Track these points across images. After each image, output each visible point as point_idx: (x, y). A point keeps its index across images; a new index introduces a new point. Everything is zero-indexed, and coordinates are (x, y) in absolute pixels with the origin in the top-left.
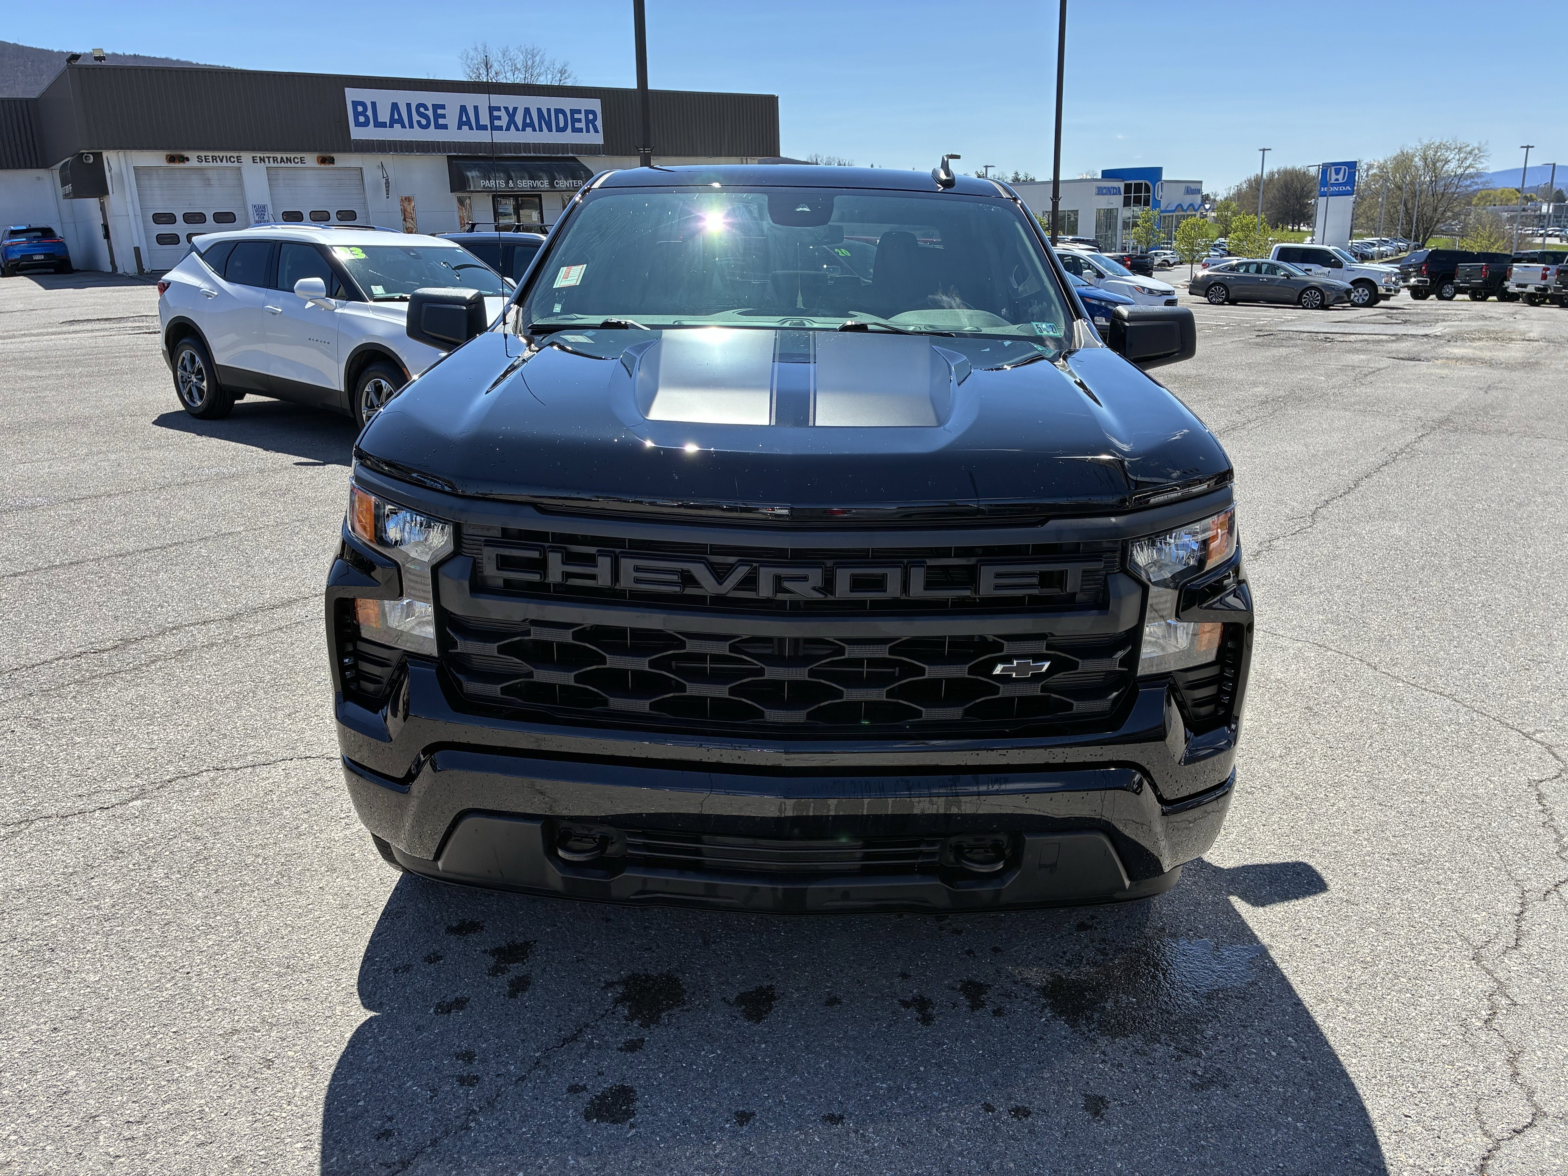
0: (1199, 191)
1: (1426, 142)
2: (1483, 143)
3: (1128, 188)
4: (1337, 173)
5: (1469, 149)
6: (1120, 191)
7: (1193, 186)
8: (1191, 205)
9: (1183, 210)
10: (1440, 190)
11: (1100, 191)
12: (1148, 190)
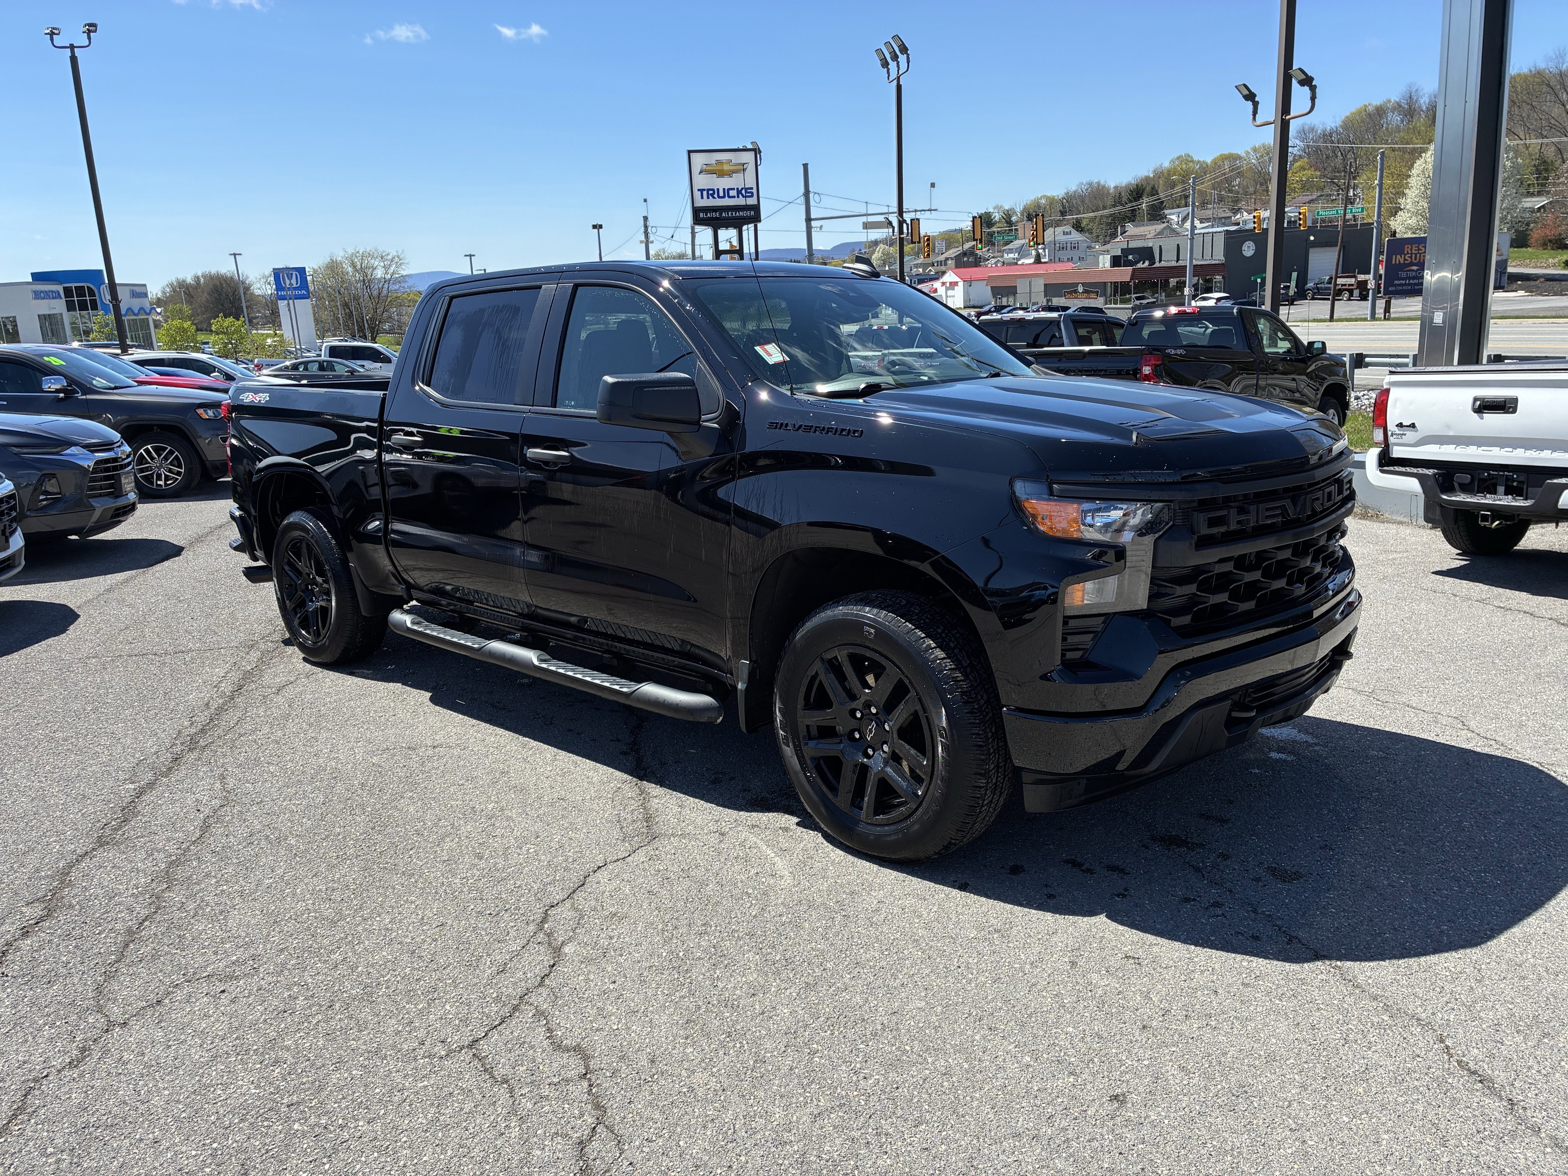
0: (145, 295)
1: (350, 251)
2: (400, 253)
3: (68, 292)
4: (290, 278)
5: (390, 257)
6: (59, 294)
7: (138, 290)
8: (141, 309)
9: (135, 315)
10: (375, 293)
11: (37, 295)
12: (92, 293)
